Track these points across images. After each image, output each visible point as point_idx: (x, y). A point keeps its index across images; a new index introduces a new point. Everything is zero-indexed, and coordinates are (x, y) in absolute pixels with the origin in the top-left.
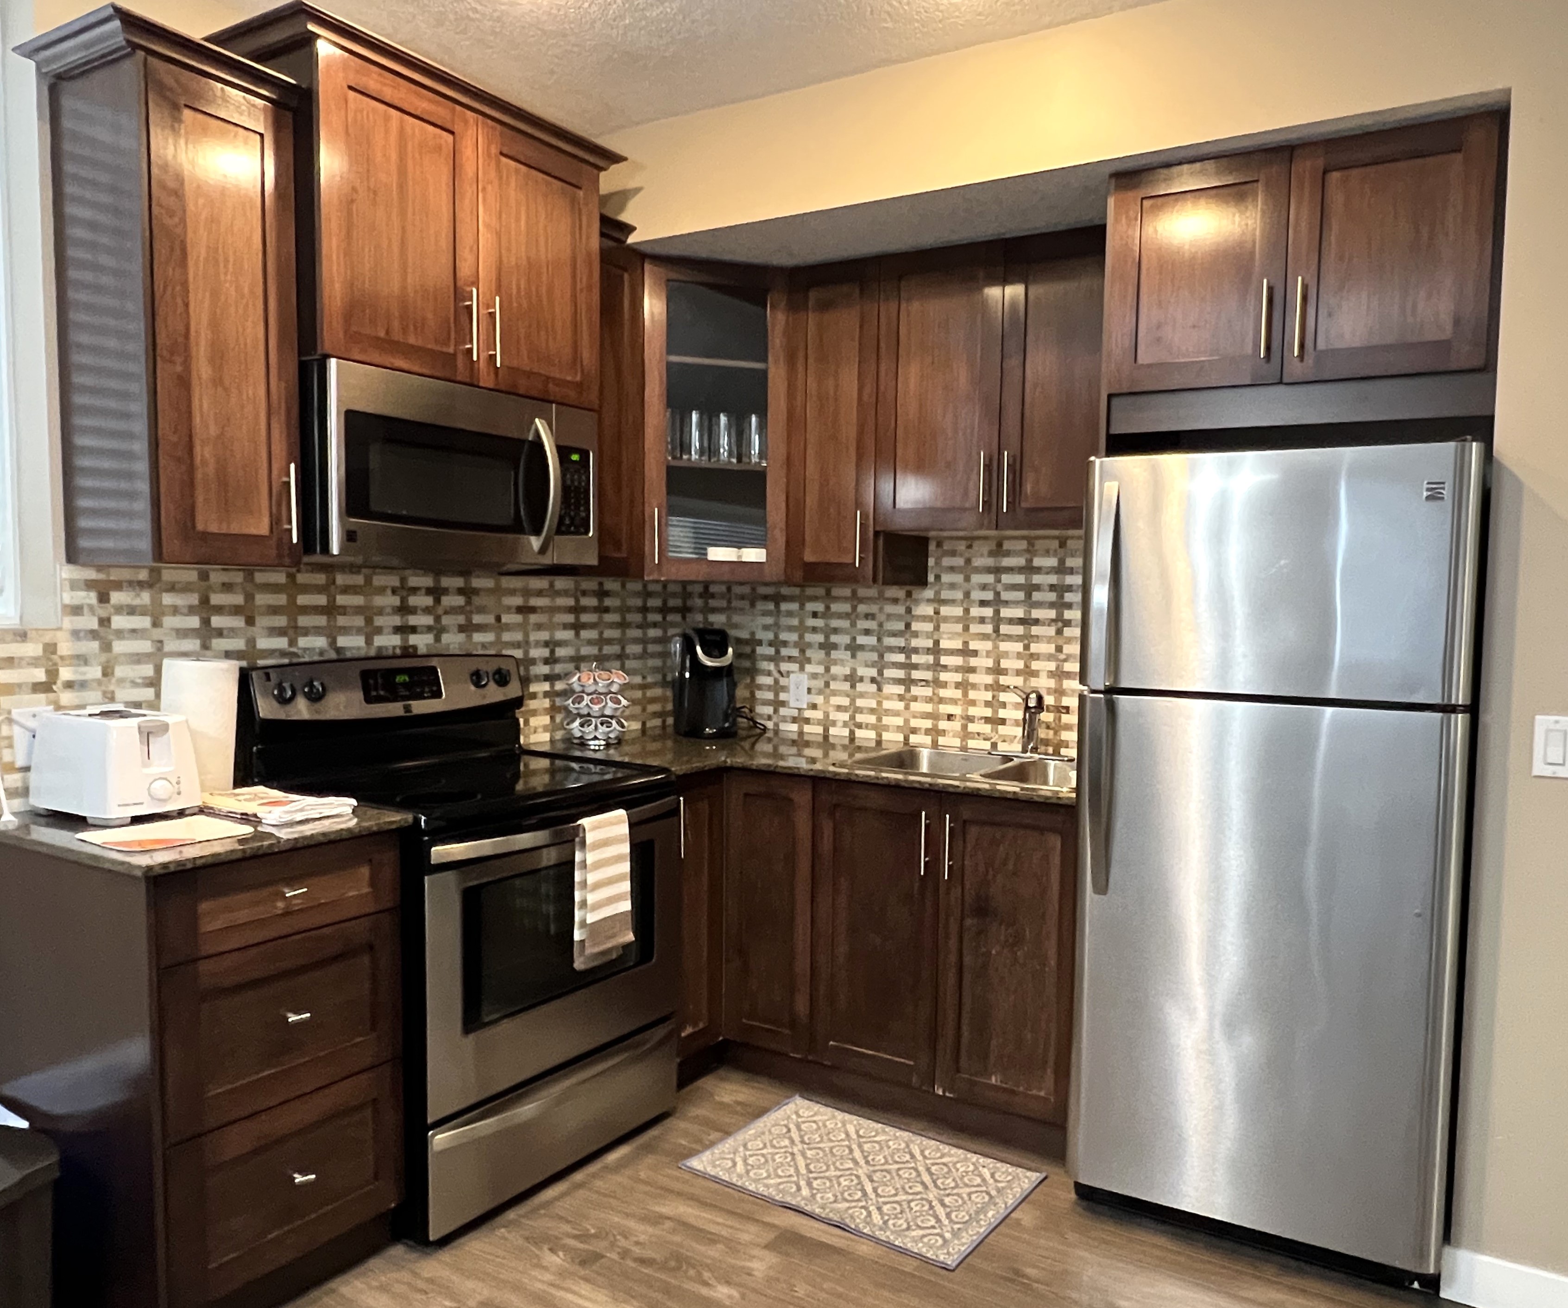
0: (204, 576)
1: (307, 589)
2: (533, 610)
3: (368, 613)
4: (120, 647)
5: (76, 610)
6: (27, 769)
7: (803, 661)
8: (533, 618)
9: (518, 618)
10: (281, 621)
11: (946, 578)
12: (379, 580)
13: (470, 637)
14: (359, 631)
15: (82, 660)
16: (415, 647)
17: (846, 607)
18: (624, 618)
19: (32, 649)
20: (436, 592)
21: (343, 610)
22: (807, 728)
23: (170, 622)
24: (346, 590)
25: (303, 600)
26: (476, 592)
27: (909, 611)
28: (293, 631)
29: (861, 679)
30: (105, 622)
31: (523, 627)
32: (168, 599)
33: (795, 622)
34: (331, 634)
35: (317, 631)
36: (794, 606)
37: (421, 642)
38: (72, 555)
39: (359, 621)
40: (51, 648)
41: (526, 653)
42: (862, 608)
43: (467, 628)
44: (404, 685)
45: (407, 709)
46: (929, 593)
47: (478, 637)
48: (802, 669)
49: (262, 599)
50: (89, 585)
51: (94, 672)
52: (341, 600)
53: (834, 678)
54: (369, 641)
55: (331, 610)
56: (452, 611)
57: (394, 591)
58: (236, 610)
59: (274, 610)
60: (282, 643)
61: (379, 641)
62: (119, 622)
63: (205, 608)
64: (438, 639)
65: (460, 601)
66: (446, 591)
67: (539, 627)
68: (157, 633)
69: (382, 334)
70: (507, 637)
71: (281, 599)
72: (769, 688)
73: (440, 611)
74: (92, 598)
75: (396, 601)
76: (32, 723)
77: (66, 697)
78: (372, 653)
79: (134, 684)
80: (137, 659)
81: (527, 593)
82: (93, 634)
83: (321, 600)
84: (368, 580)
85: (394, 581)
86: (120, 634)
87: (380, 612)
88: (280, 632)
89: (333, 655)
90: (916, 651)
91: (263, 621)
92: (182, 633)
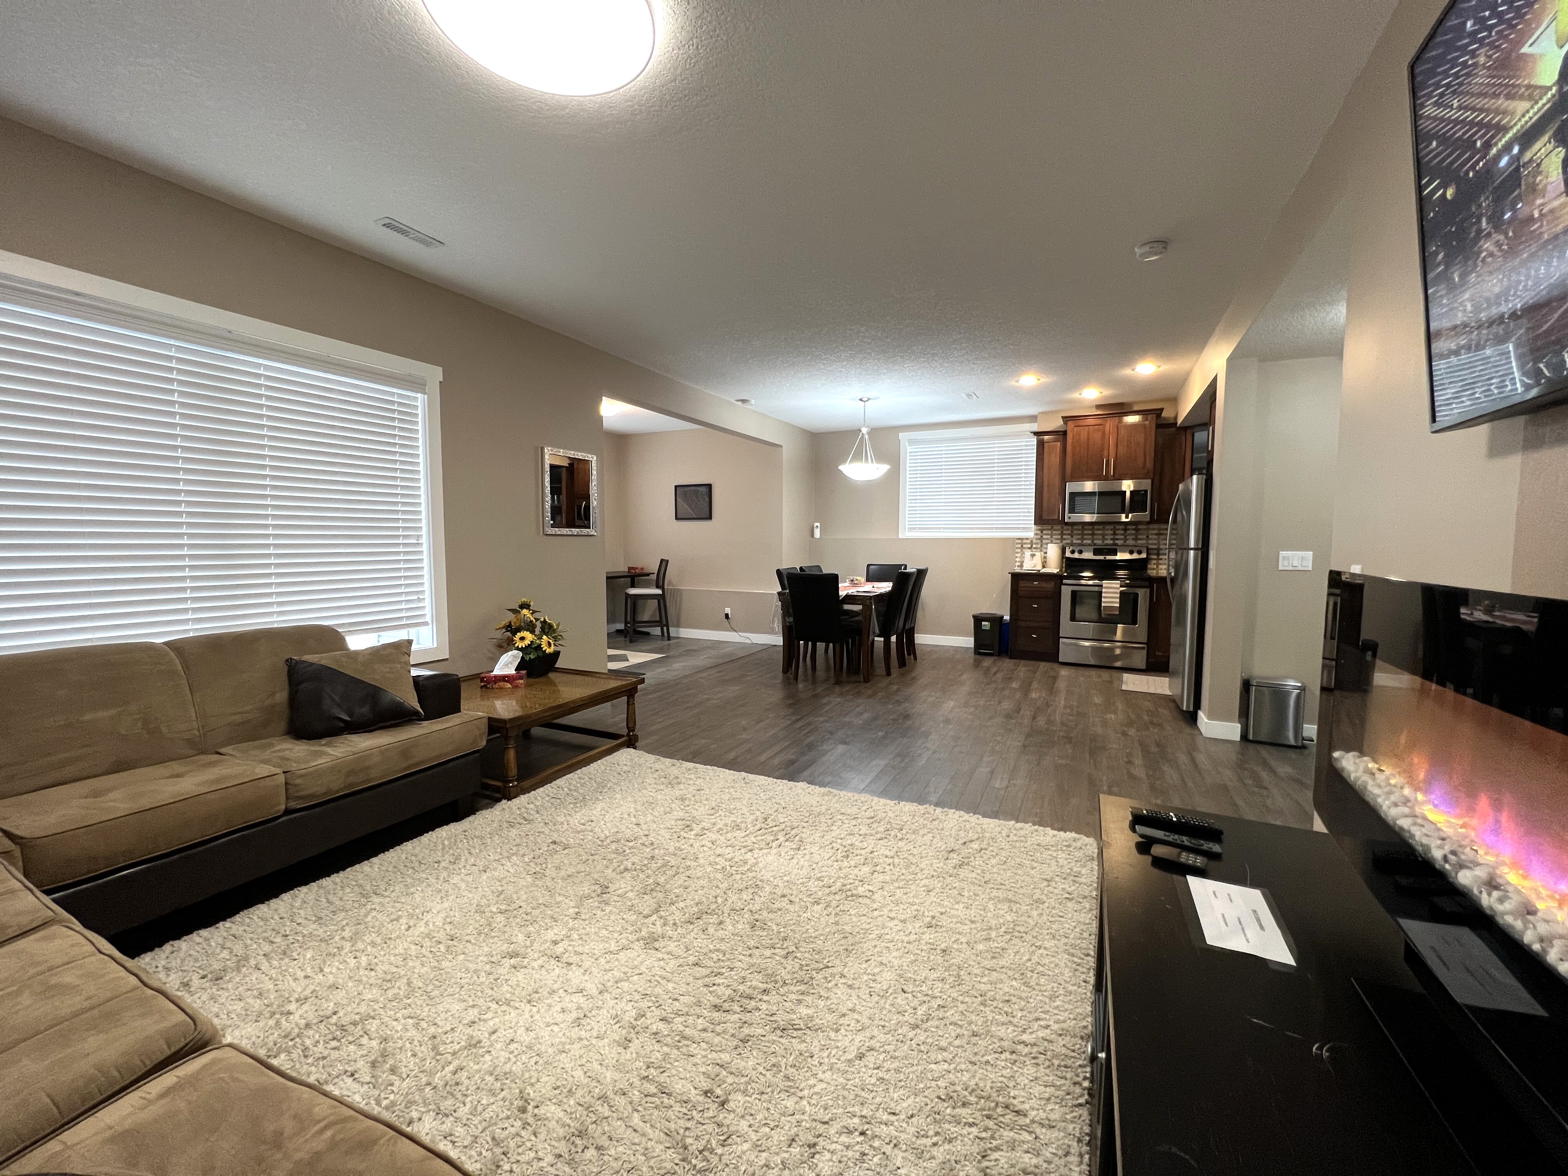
0: (1062, 527)
1: (1086, 530)
2: (1162, 534)
3: (1103, 535)
4: (1041, 541)
5: (1035, 535)
8: (1162, 537)
9: (1155, 537)
10: (1079, 537)
12: (1107, 527)
13: (1136, 541)
14: (1100, 539)
15: (1037, 544)
16: (1117, 543)
20: (1125, 530)
21: (1096, 534)
23: (1049, 537)
24: (1098, 530)
25: (1085, 532)
26: (1139, 529)
28: (1082, 539)
30: (1039, 537)
32: (1048, 533)
34: (1093, 540)
35: (1089, 539)
37: (1120, 542)
38: (1036, 524)
39: (1101, 537)
40: (1031, 541)
41: (1158, 547)
43: (1136, 539)
44: (1106, 552)
45: (1105, 557)
47: (1140, 542)
50: (1038, 530)
51: (1039, 546)
52: (1096, 532)
54: (1103, 542)
56: (1129, 535)
57: (1112, 530)
58: (1069, 534)
60: (1079, 541)
61: (1106, 542)
64: (1125, 542)
65: (1133, 532)
66: (1128, 529)
67: (1164, 539)
68: (1052, 539)
70: (1150, 542)
71: (1080, 532)
73: (1126, 534)
74: (1038, 532)
75: (1112, 532)
79: (1045, 549)
80: (1046, 543)
81: (1160, 529)
83: (1090, 532)
84: (1104, 528)
86: (1042, 539)
87: (1107, 535)
88: (1070, 538)
91: (1065, 537)
92: (1057, 539)
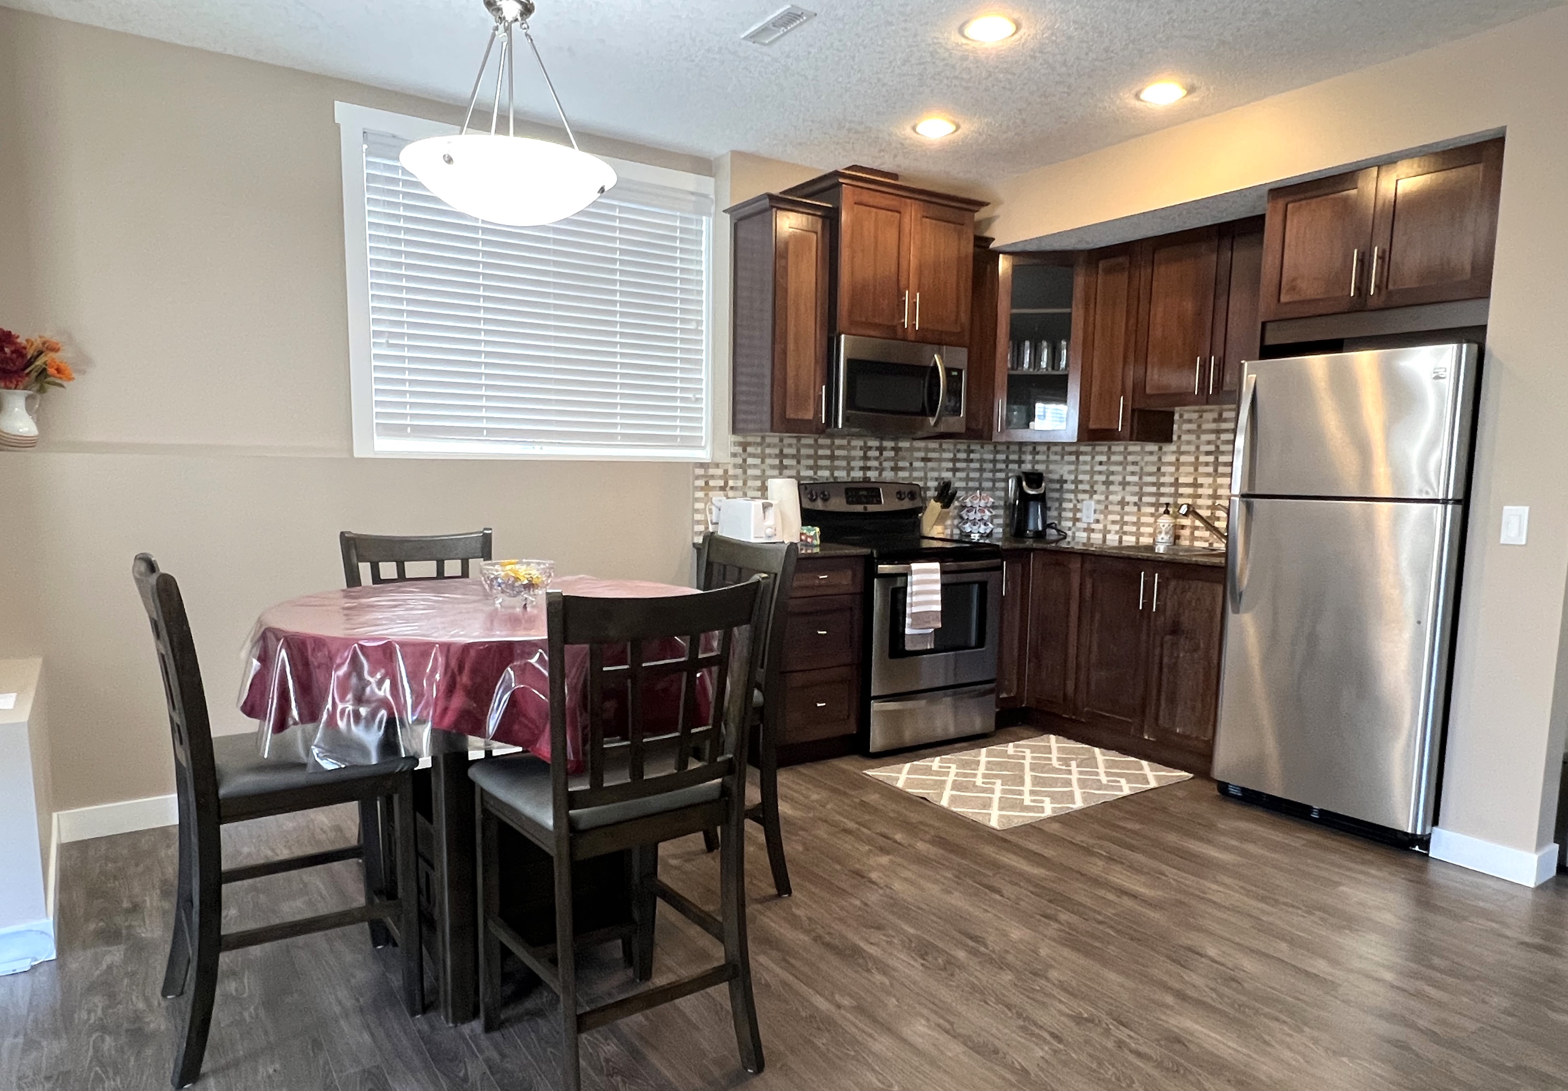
0: (781, 440)
1: (822, 447)
2: (930, 460)
3: (849, 460)
4: (750, 472)
5: (734, 455)
6: (717, 523)
7: (1092, 492)
8: (930, 464)
9: (922, 464)
10: (811, 462)
11: (1184, 437)
12: (854, 443)
13: (896, 474)
14: (844, 468)
15: (735, 477)
16: (869, 478)
17: (1120, 458)
18: (981, 466)
19: (720, 472)
20: (881, 449)
21: (838, 458)
22: (1093, 535)
23: (769, 461)
24: (840, 447)
25: (821, 452)
26: (900, 449)
27: (1160, 459)
29: (1128, 503)
30: (745, 461)
31: (924, 469)
32: (768, 451)
33: (1088, 468)
34: (832, 469)
35: (826, 468)
36: (1088, 458)
37: (872, 475)
38: (735, 430)
39: (844, 463)
40: (726, 471)
41: (926, 484)
42: (1130, 458)
43: (895, 469)
44: (865, 497)
45: (865, 508)
46: (1172, 447)
47: (902, 474)
48: (1091, 497)
49: (803, 451)
50: (740, 444)
51: (740, 483)
52: (837, 453)
53: (1111, 503)
54: (848, 475)
55: (832, 457)
56: (888, 459)
57: (861, 449)
58: (793, 457)
59: (809, 457)
60: (810, 473)
61: (853, 474)
62: (750, 461)
63: (781, 455)
64: (880, 474)
65: (892, 454)
66: (885, 449)
67: (933, 470)
68: (763, 466)
69: (864, 319)
70: (916, 474)
71: (811, 452)
72: (1071, 510)
73: (882, 458)
74: (739, 450)
75: (861, 453)
76: (719, 504)
77: (731, 493)
78: (850, 480)
79: (754, 490)
80: (756, 478)
81: (927, 450)
82: (741, 466)
84: (852, 442)
85: (860, 443)
86: (750, 466)
87: (854, 459)
88: (810, 468)
89: (832, 480)
90: (1163, 484)
91: (804, 462)
92: (773, 467)
